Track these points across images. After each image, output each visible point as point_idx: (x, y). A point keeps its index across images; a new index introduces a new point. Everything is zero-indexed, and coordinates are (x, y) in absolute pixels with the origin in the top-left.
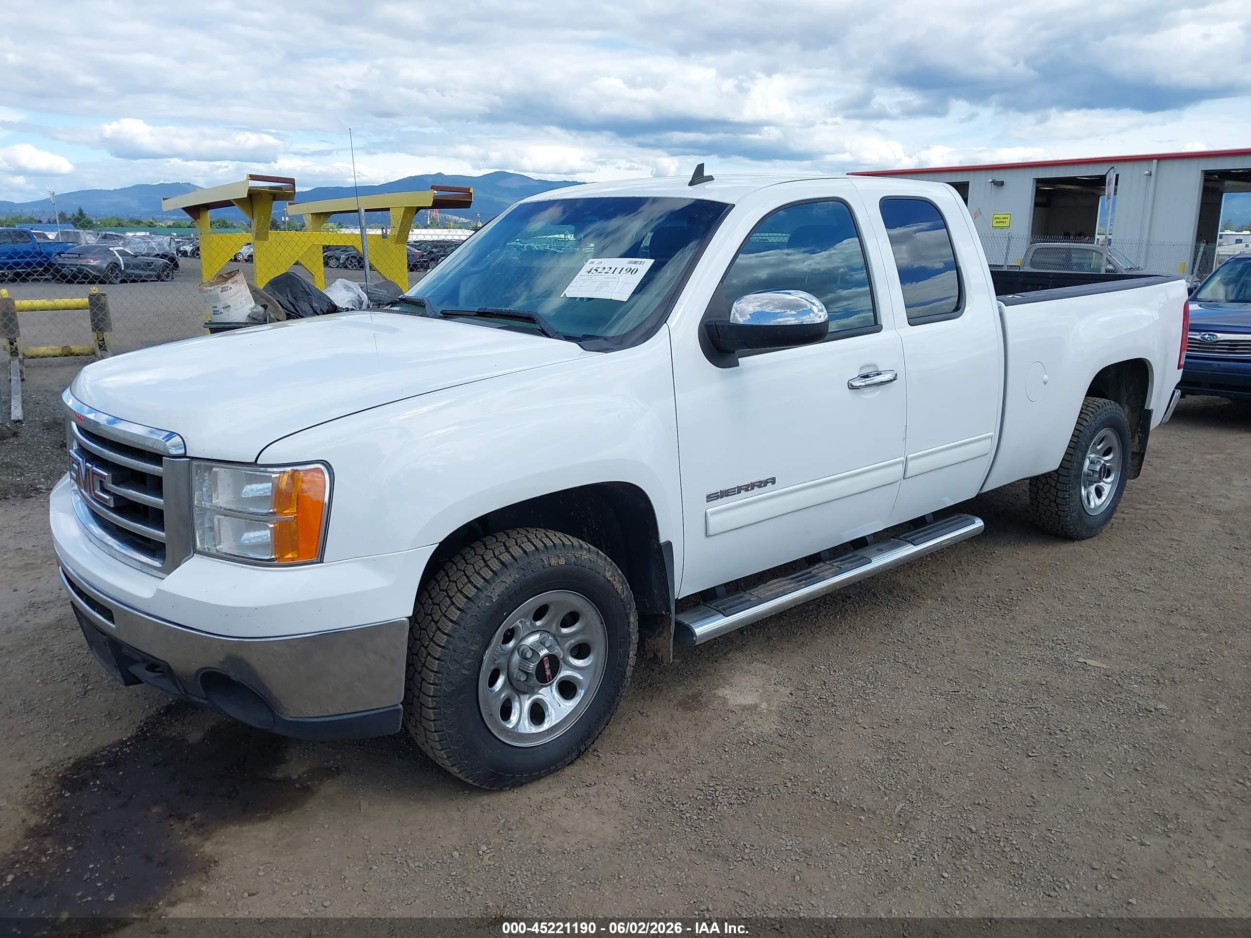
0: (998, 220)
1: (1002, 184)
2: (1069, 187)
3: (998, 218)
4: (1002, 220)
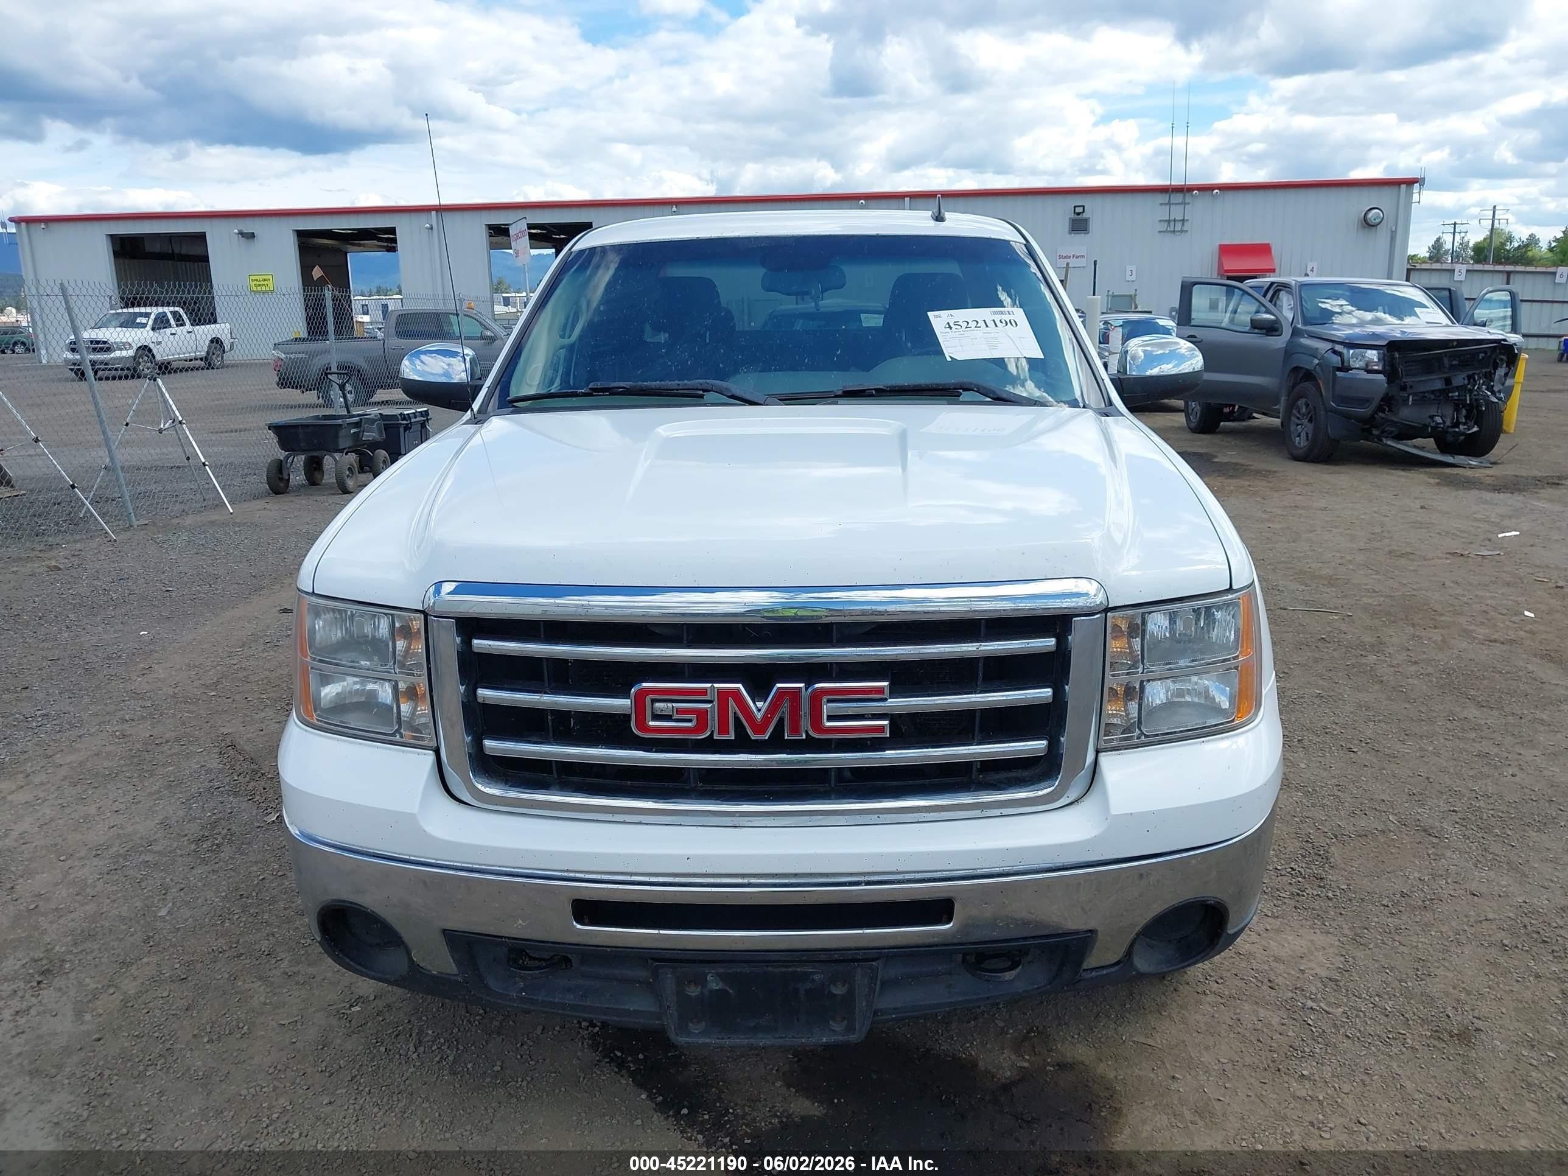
0: (256, 282)
1: (252, 236)
2: (326, 241)
3: (257, 280)
4: (262, 283)
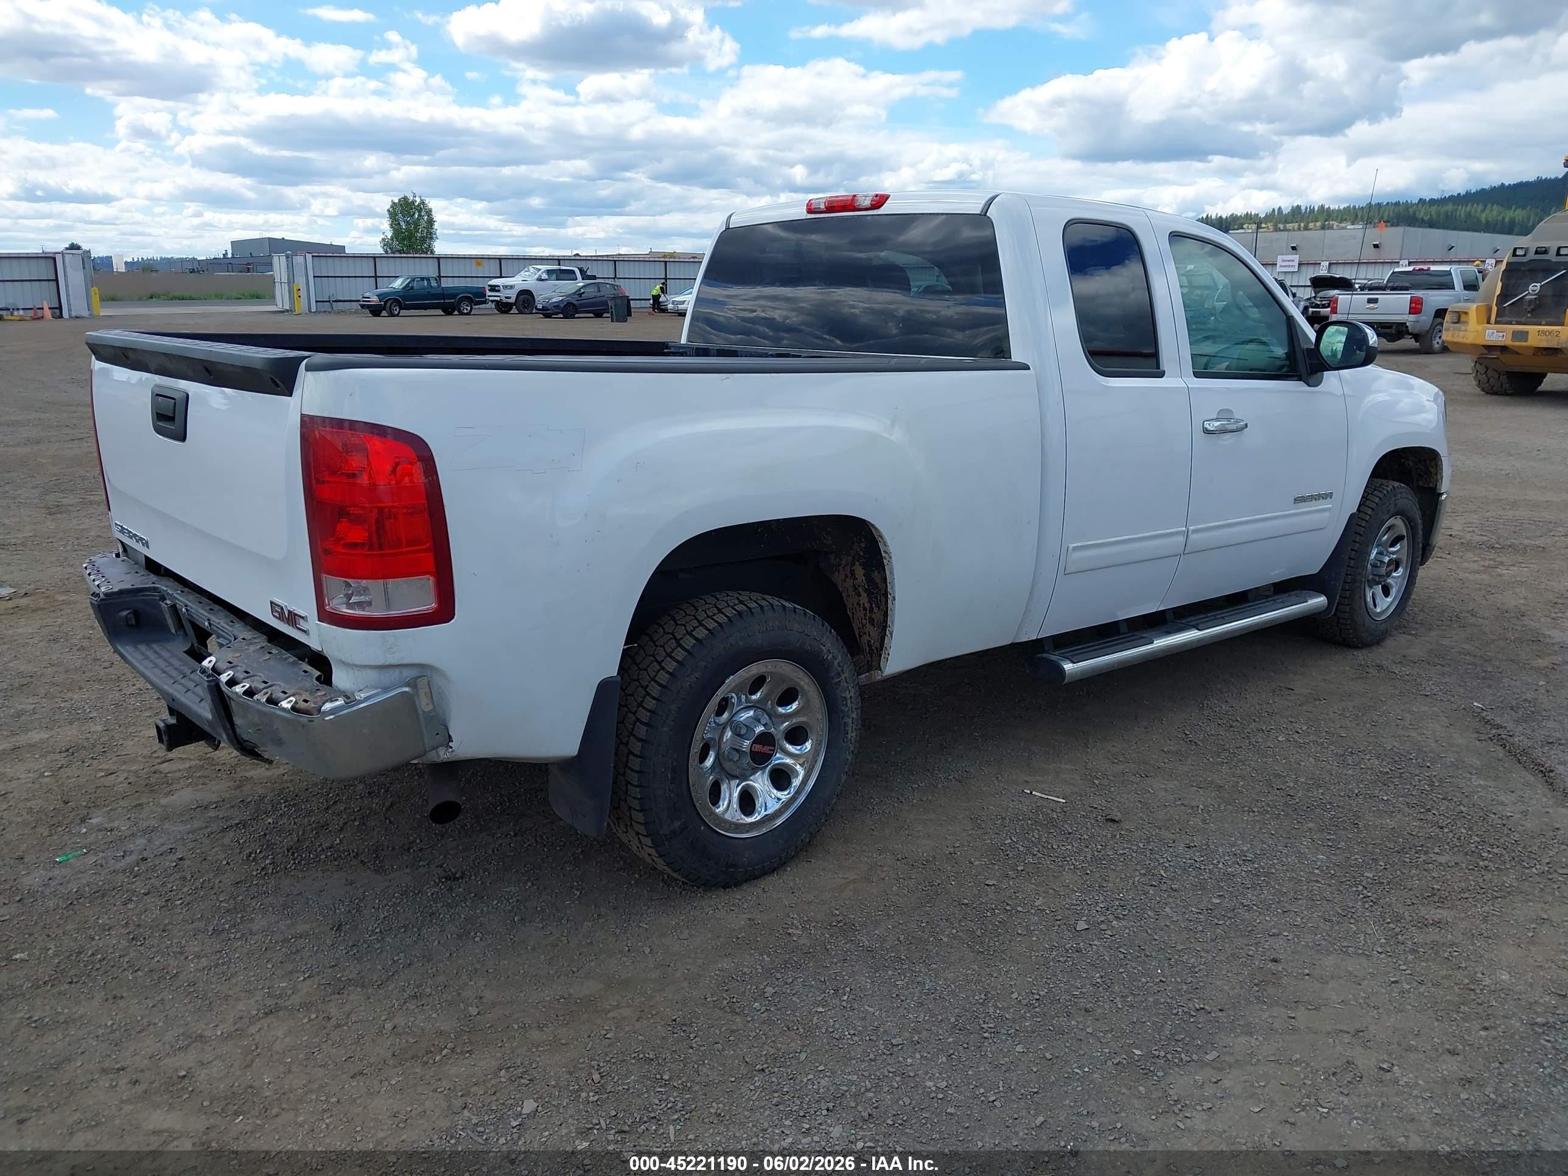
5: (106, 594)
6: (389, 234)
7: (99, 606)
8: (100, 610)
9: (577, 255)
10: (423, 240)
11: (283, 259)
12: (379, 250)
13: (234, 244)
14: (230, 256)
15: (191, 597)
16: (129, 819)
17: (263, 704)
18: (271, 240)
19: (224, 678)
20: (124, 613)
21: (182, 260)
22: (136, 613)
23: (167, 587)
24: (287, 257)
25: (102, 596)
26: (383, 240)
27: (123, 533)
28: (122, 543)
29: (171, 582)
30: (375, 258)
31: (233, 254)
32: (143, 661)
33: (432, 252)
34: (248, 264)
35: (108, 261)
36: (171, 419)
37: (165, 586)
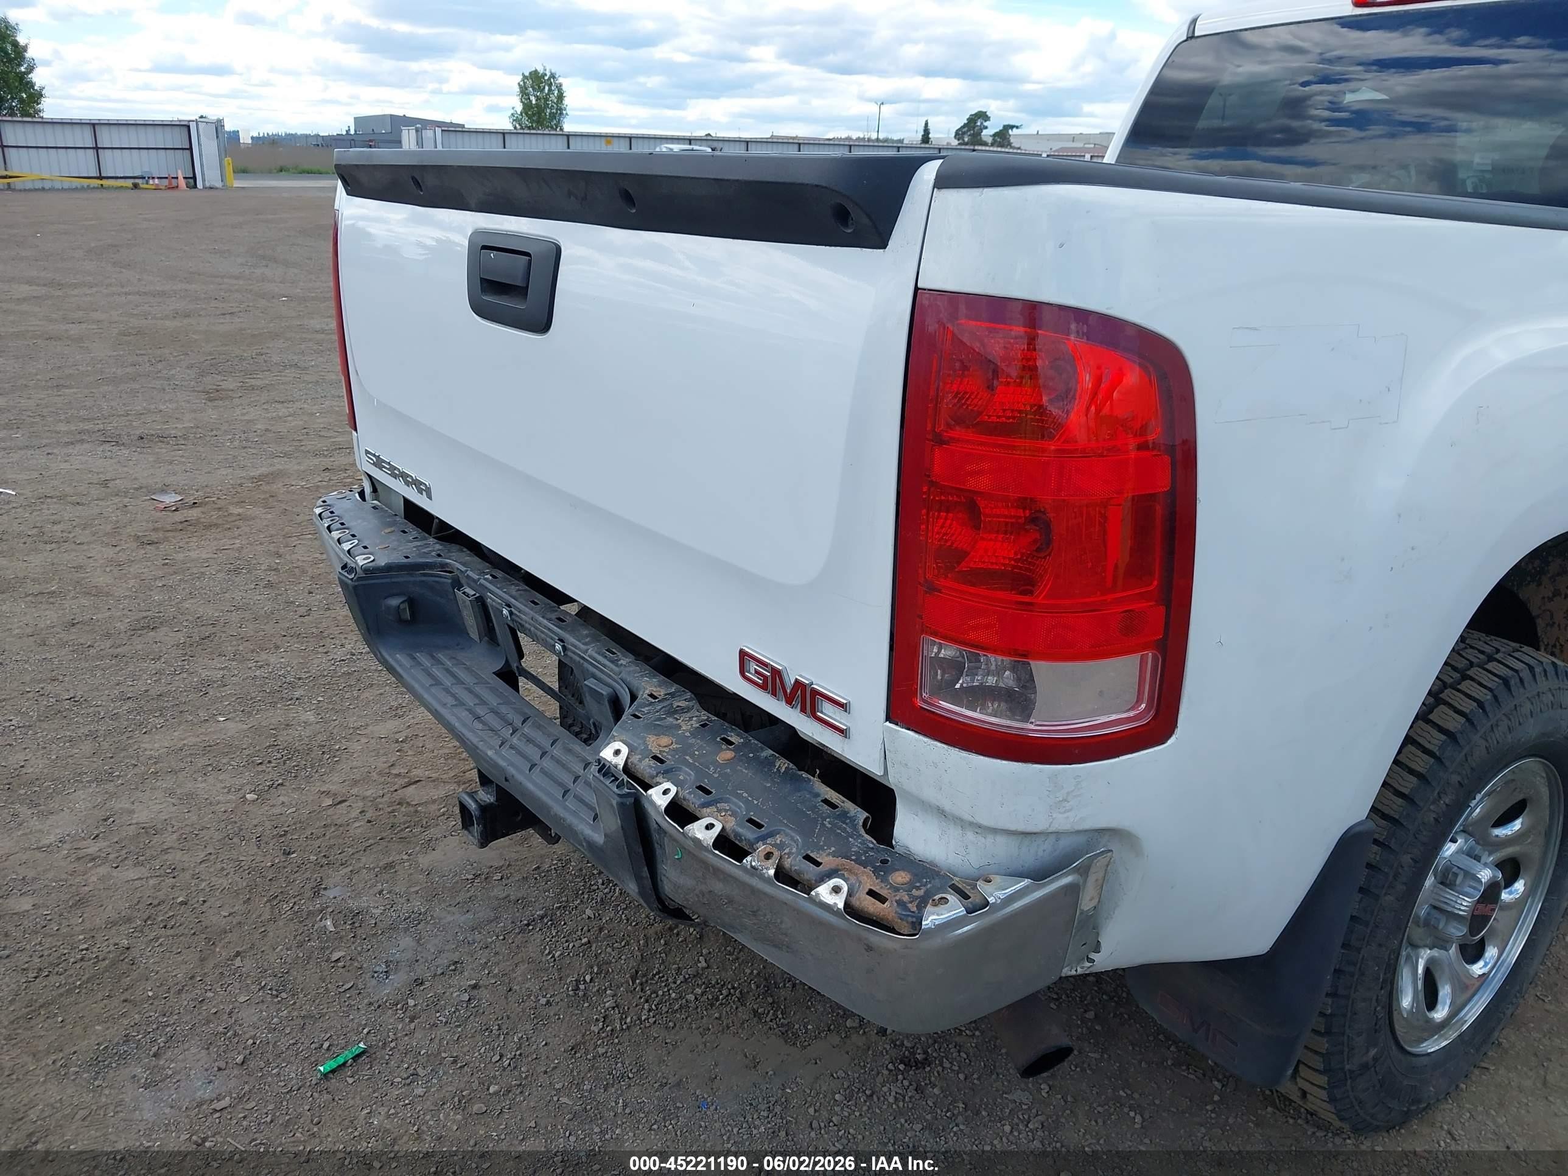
5: (366, 570)
6: (519, 108)
7: (355, 587)
8: (357, 595)
9: (709, 135)
10: (553, 116)
11: (413, 133)
12: (507, 125)
13: (357, 120)
14: (352, 132)
15: (513, 590)
16: (380, 893)
17: (767, 880)
18: (393, 117)
19: (659, 797)
20: (394, 602)
21: (307, 136)
22: (412, 602)
23: (464, 564)
24: (417, 130)
25: (361, 574)
26: (513, 115)
27: (381, 468)
28: (369, 476)
29: (467, 557)
30: (504, 134)
31: (355, 131)
32: (433, 690)
33: (561, 130)
34: (371, 141)
35: (235, 135)
36: (518, 291)
37: (458, 561)
